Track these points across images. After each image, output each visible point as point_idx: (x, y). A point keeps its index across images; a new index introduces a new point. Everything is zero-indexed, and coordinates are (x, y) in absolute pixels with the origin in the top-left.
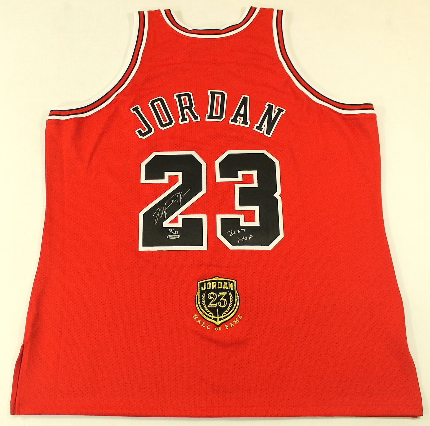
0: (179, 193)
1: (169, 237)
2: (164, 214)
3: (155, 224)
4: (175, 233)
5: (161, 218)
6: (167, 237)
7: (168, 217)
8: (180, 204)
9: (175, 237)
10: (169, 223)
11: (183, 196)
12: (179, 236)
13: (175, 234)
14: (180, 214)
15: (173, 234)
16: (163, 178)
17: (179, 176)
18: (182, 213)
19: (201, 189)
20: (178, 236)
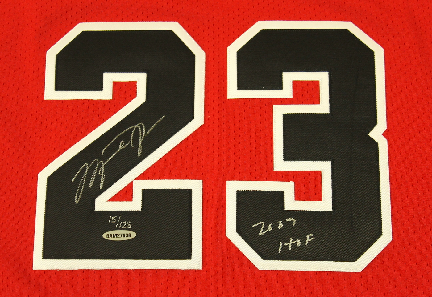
0: (136, 126)
1: (108, 235)
2: (98, 177)
3: (77, 202)
4: (122, 225)
5: (90, 186)
6: (105, 236)
7: (107, 186)
8: (139, 154)
9: (124, 235)
10: (110, 200)
11: (146, 133)
12: (134, 235)
13: (124, 229)
14: (137, 179)
15: (118, 229)
16: (100, 87)
17: (138, 84)
18: (143, 176)
19: (190, 117)
20: (130, 235)
